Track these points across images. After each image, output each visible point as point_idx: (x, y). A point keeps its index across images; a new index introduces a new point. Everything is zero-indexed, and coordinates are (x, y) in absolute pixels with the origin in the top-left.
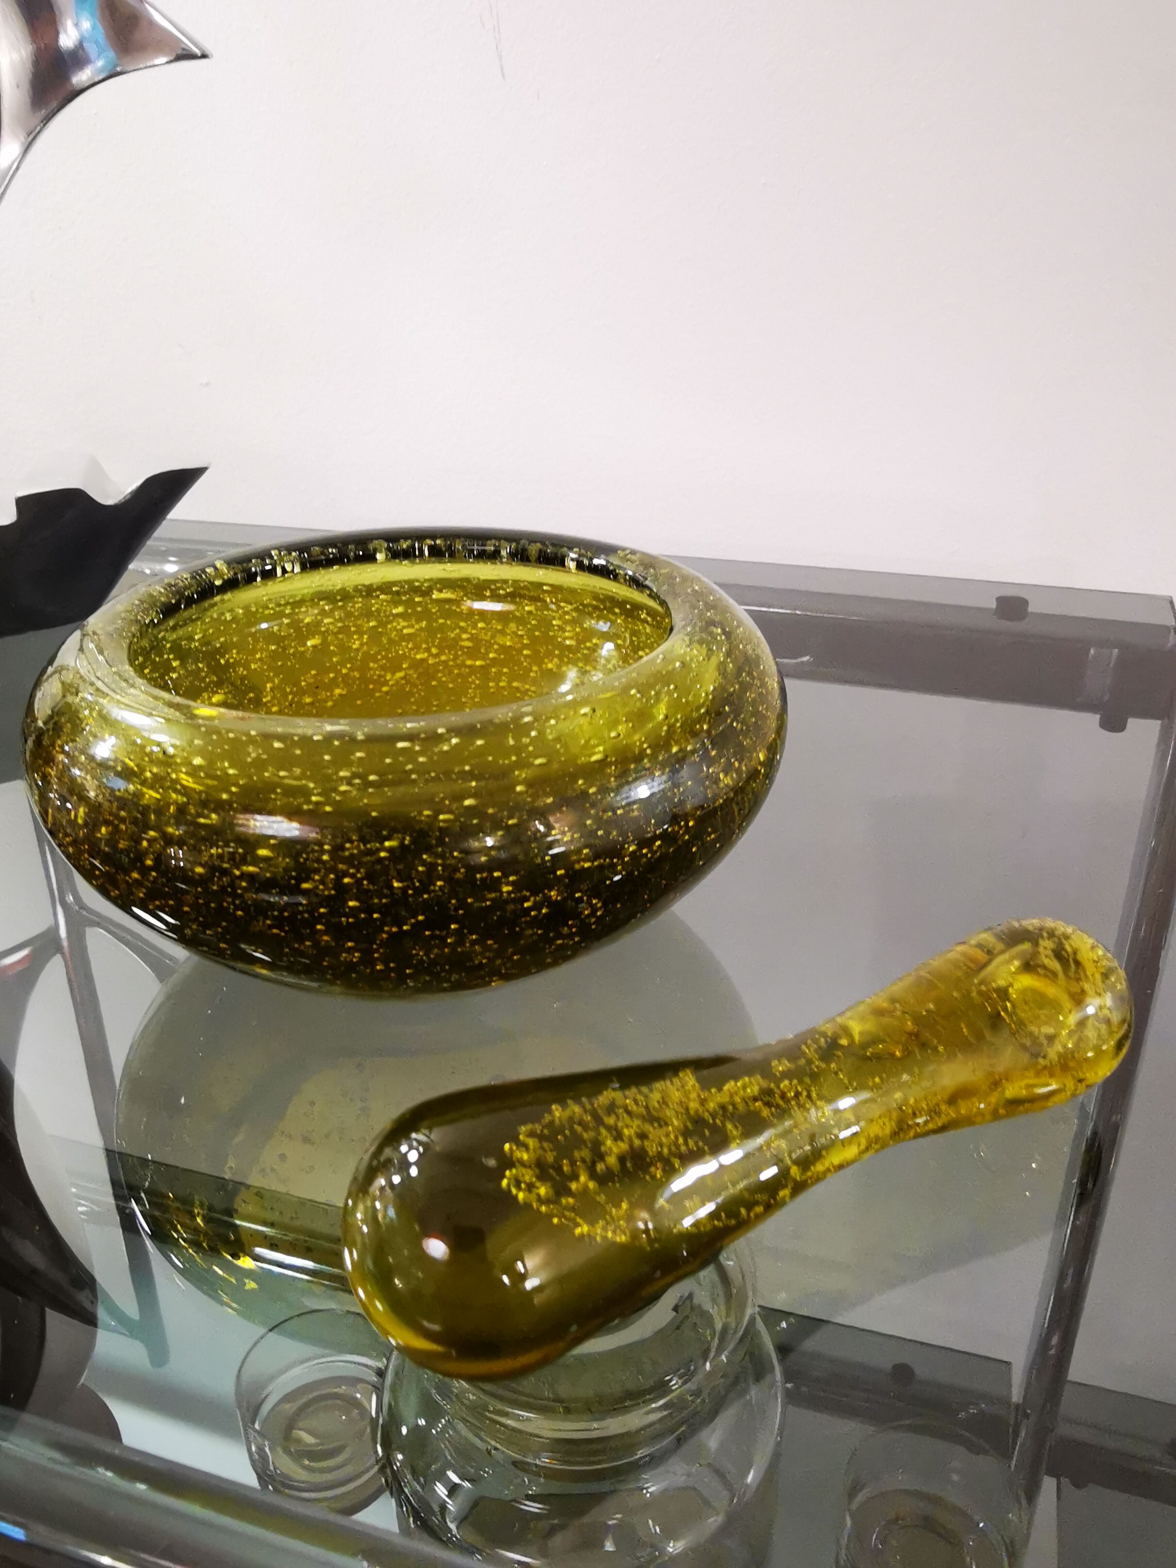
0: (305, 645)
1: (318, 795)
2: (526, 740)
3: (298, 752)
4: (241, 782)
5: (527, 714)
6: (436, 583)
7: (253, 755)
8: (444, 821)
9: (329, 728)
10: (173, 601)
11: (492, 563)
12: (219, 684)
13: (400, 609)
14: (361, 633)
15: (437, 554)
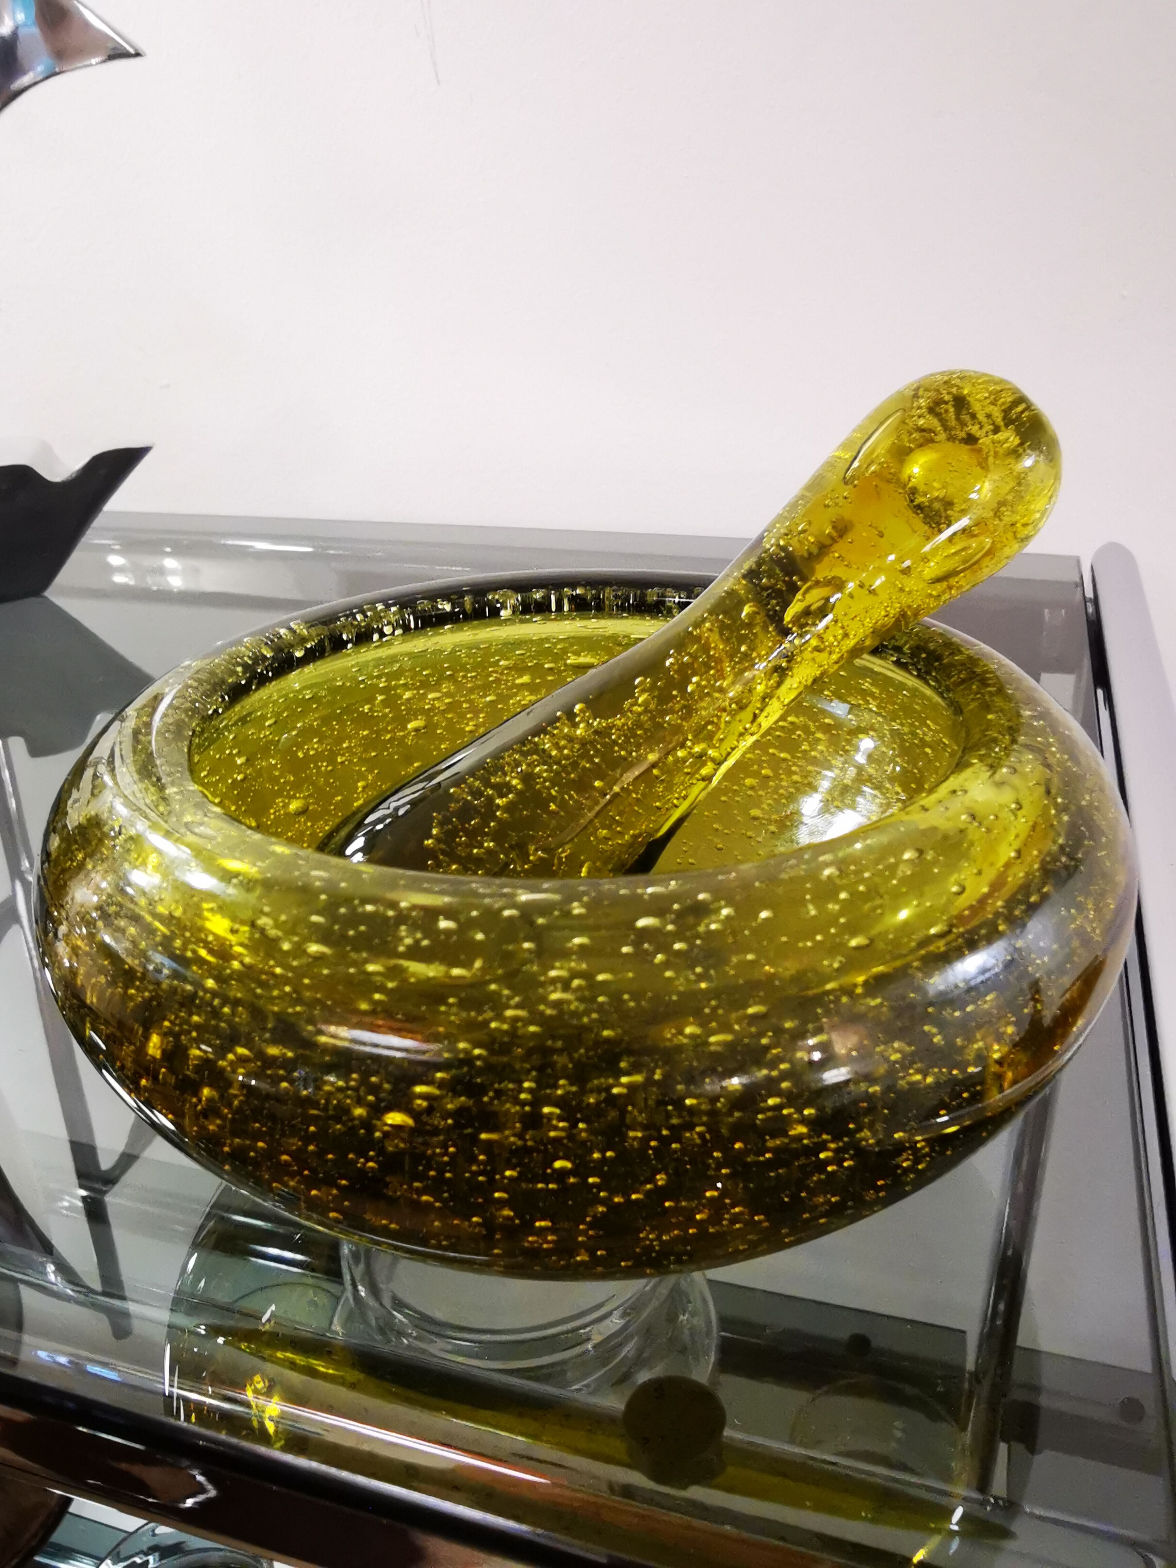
0: (405, 728)
1: (517, 1007)
2: (833, 907)
3: (480, 936)
4: (390, 985)
5: (827, 865)
6: (572, 645)
7: (408, 941)
8: (718, 1043)
9: (524, 897)
10: (243, 682)
11: (652, 618)
12: (297, 786)
13: (526, 679)
14: (476, 712)
15: (581, 606)
